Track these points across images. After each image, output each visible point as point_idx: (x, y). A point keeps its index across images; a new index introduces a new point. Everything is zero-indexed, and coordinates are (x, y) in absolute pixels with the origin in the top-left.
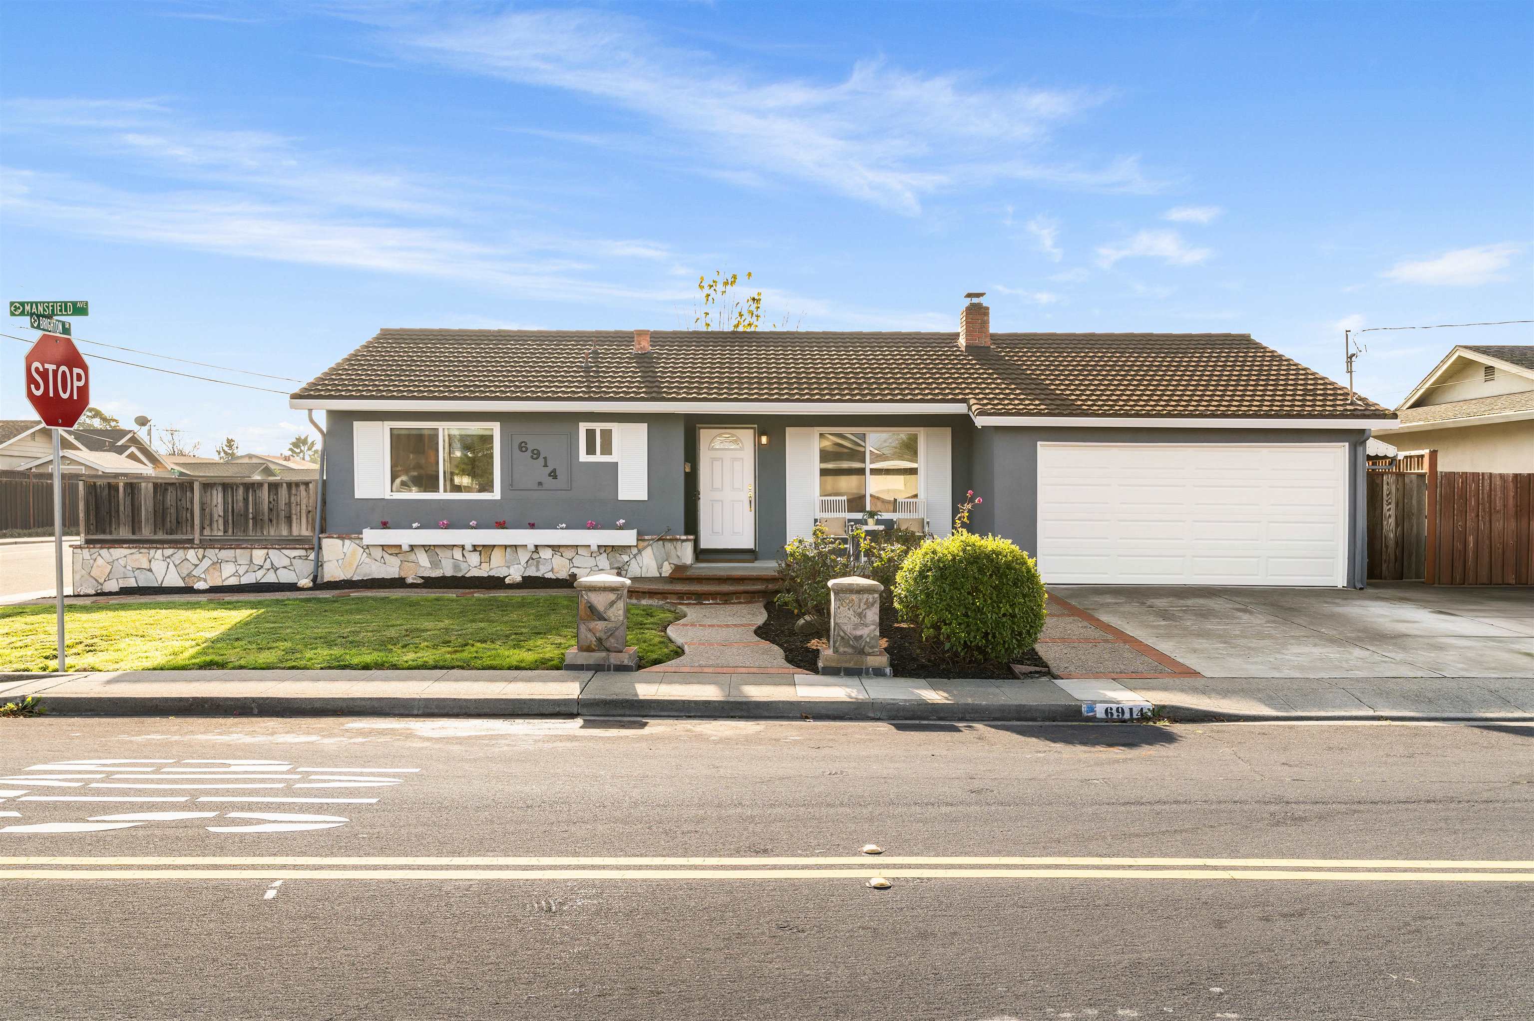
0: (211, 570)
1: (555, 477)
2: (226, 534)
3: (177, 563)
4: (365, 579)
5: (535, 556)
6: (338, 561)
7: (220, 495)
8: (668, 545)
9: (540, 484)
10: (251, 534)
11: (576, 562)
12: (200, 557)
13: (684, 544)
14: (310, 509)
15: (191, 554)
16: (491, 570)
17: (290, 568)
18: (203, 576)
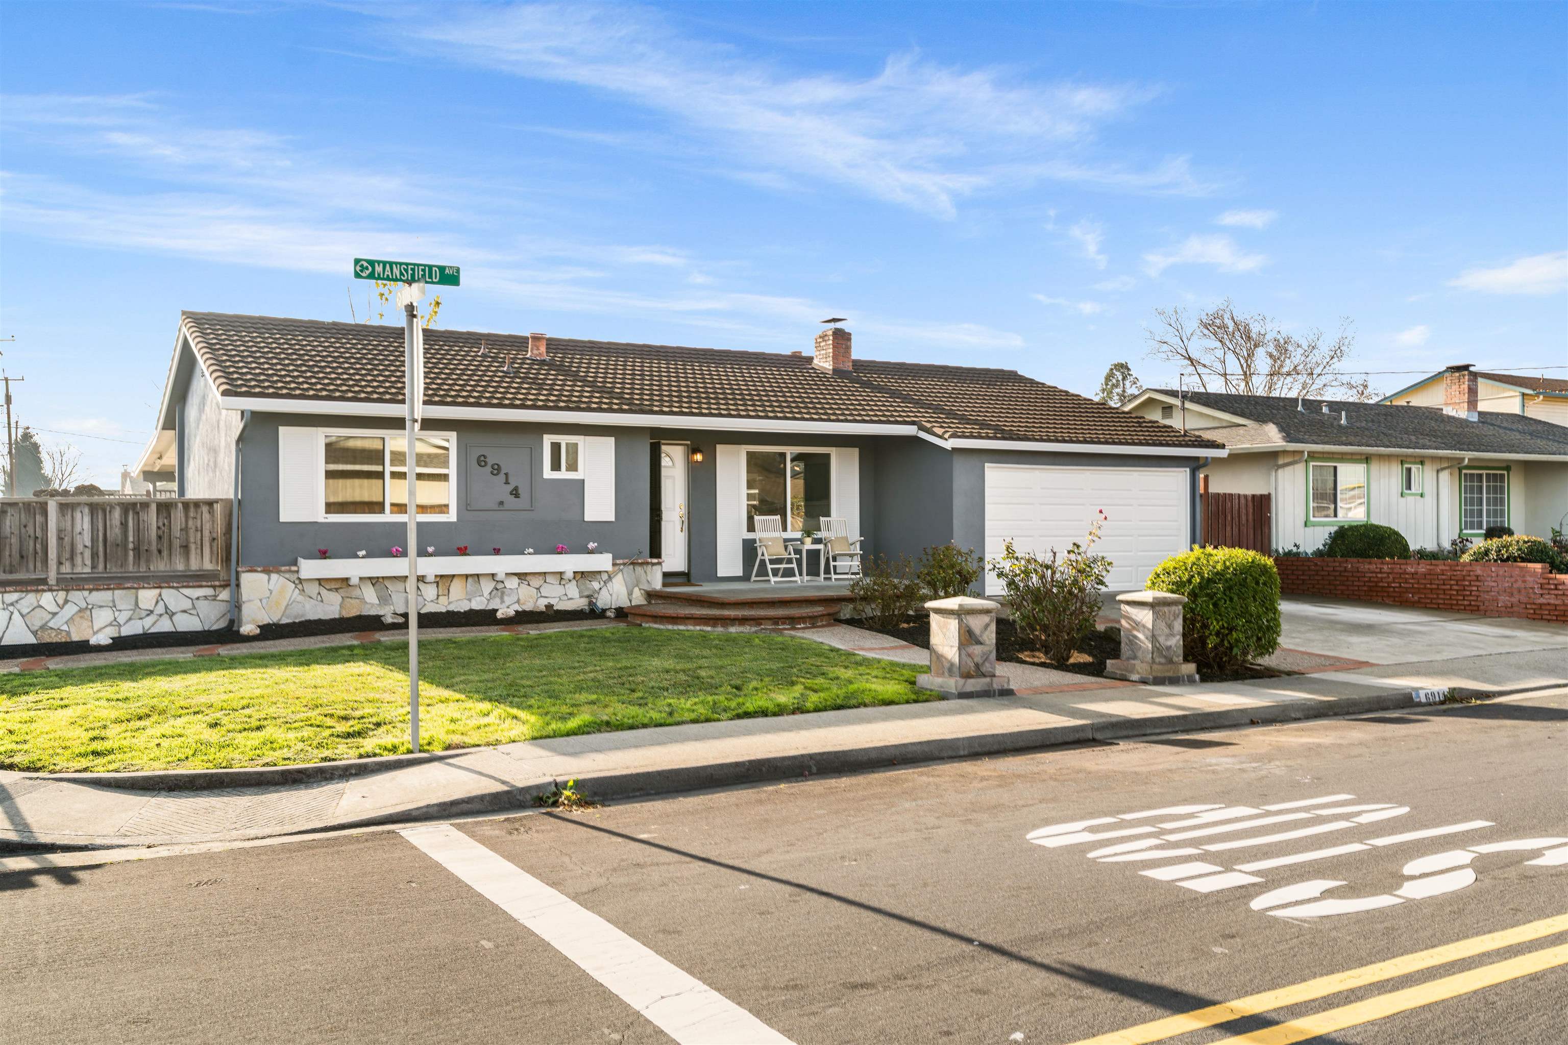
0: (77, 619)
1: (517, 495)
2: (96, 571)
3: (25, 611)
4: (297, 621)
6: (261, 600)
7: (87, 519)
8: (639, 569)
9: (501, 503)
10: (131, 568)
11: (544, 591)
12: (61, 602)
13: (654, 567)
14: (215, 535)
15: (47, 600)
16: (449, 603)
17: (191, 612)
18: (65, 628)
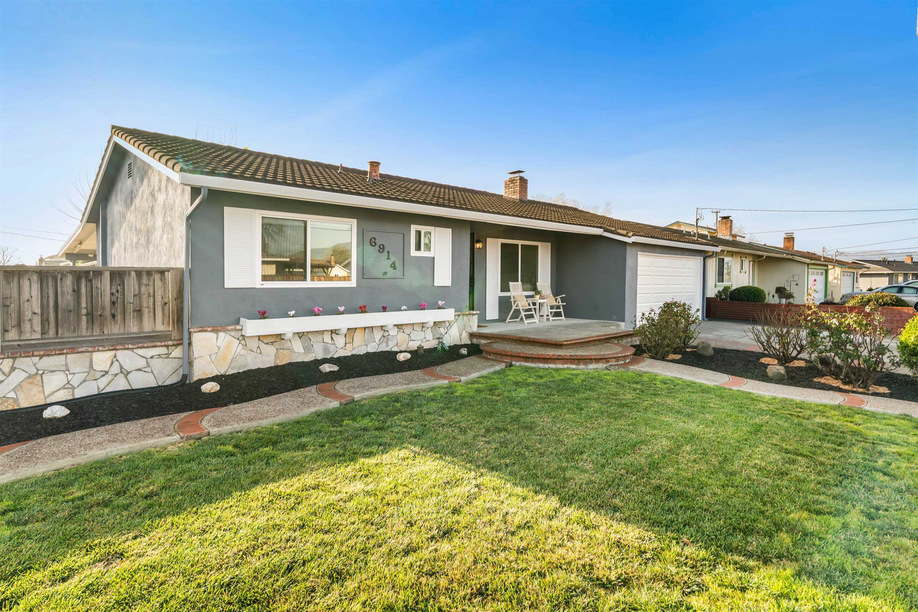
0: (26, 386)
1: (394, 268)
2: (46, 336)
4: (241, 371)
5: (386, 334)
6: (210, 356)
7: (36, 287)
8: (464, 318)
9: (385, 273)
10: (84, 333)
12: (6, 370)
13: (473, 317)
14: (166, 300)
16: (353, 349)
17: (146, 370)
18: (12, 395)
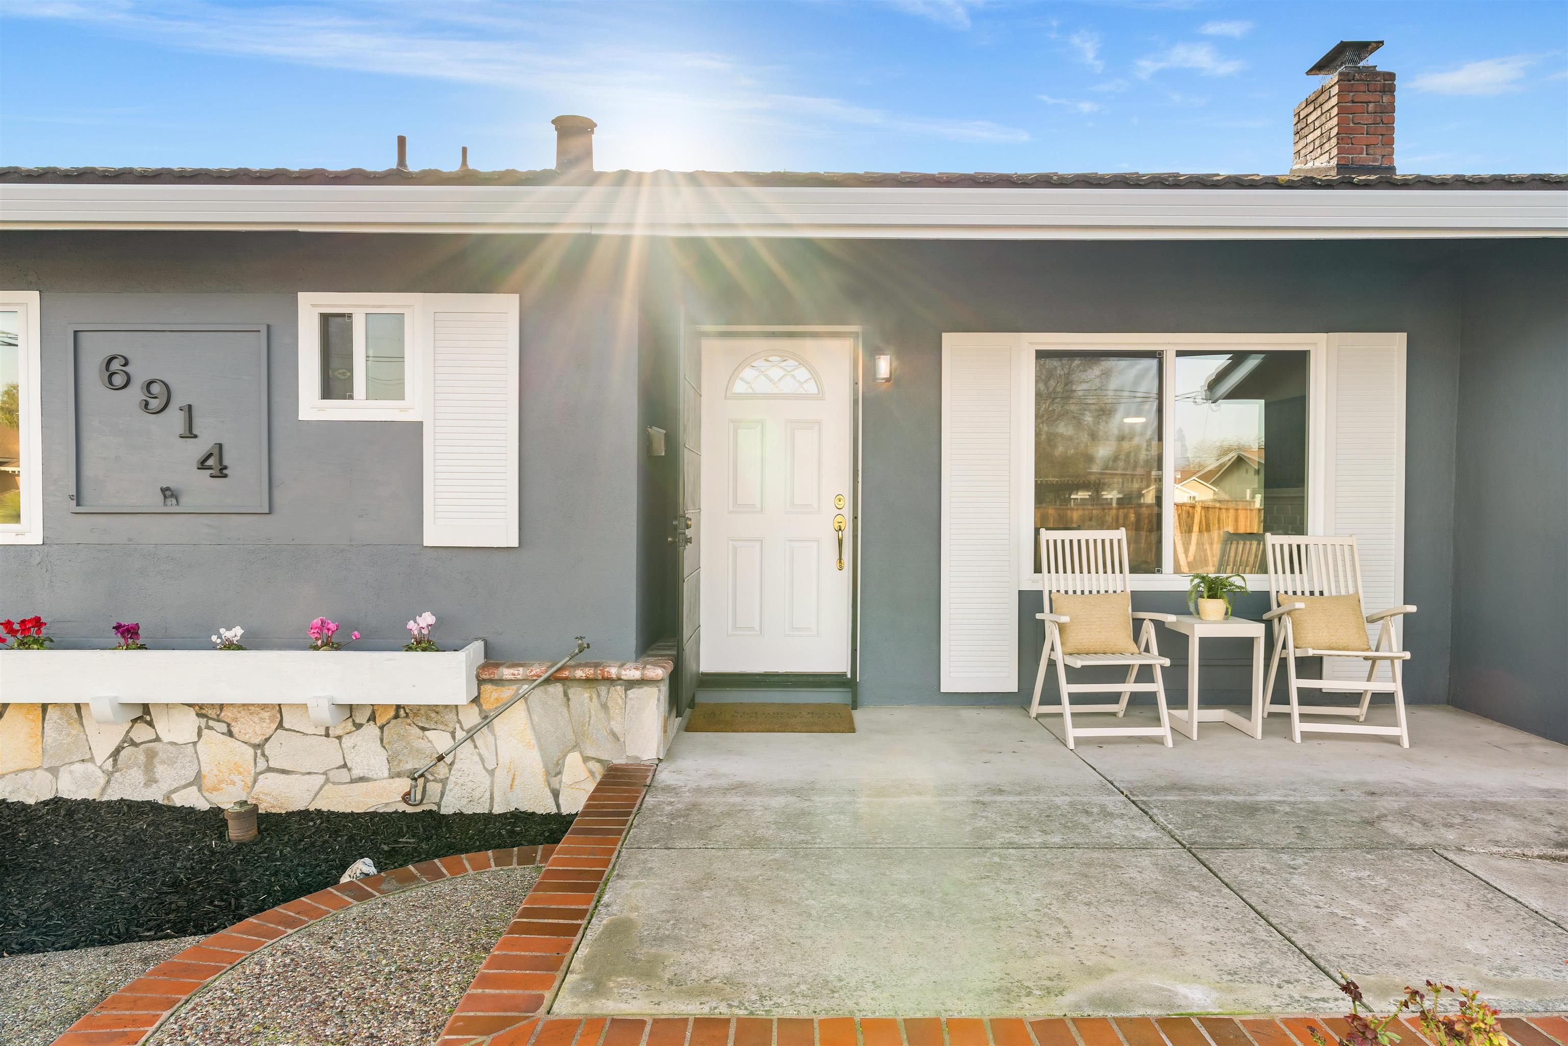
1: (222, 472)
5: (142, 733)
8: (582, 697)
9: (168, 493)
11: (276, 754)
13: (634, 693)
